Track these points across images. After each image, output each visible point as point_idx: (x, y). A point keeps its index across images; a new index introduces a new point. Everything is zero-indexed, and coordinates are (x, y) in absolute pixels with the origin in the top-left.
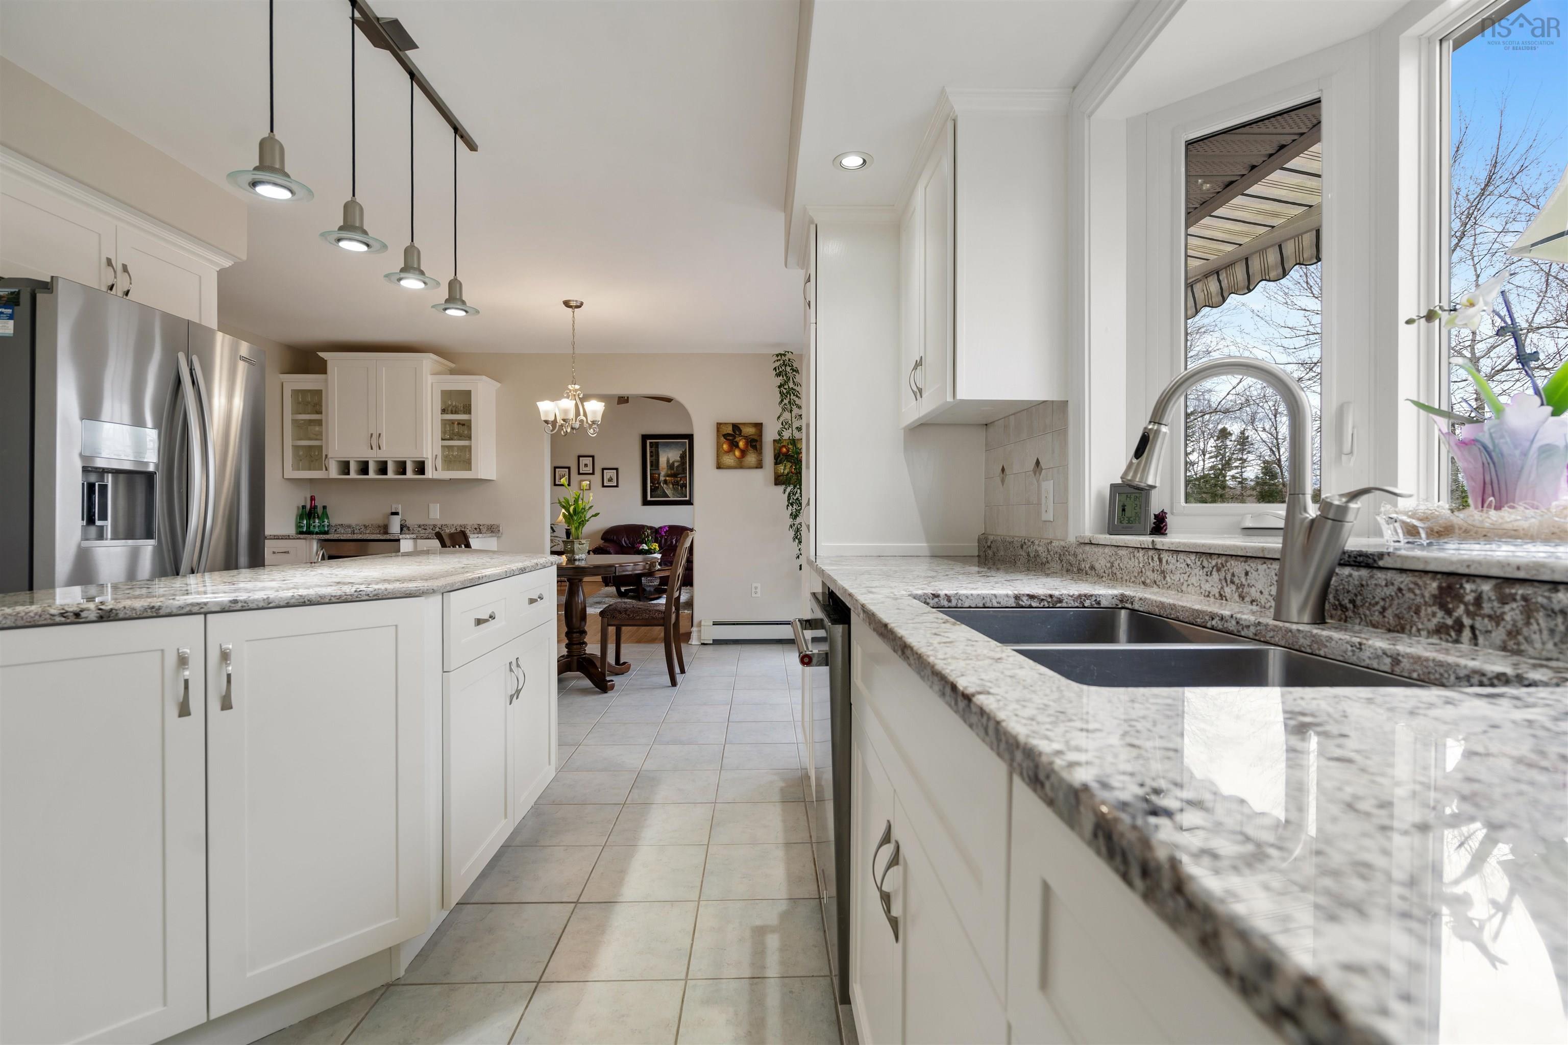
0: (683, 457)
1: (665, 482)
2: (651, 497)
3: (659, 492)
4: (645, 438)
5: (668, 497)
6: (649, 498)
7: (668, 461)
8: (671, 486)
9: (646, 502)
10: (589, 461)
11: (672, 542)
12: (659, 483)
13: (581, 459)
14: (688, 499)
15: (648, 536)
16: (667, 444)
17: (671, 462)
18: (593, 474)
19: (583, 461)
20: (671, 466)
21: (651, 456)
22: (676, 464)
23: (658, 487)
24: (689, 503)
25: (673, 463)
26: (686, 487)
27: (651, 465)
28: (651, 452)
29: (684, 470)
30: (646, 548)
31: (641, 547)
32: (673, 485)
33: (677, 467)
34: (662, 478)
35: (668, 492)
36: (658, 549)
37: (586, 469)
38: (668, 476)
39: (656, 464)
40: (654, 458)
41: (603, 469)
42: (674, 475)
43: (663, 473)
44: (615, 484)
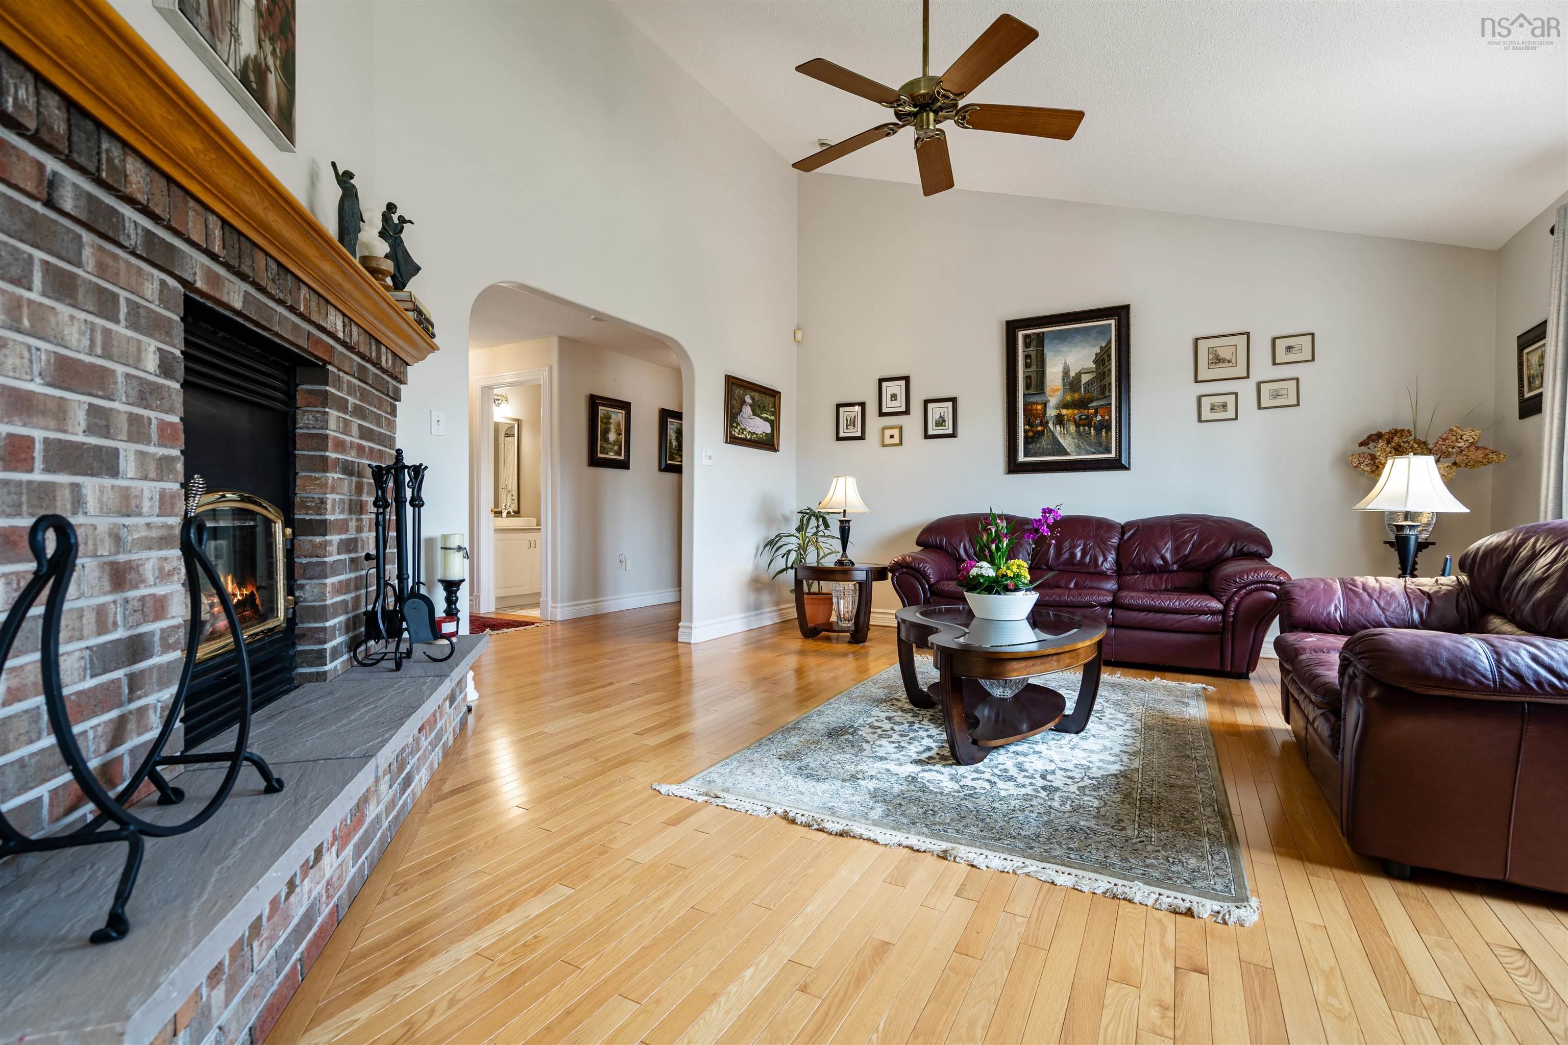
0: (1101, 360)
1: (1060, 420)
2: (1026, 455)
3: (1044, 443)
4: (1012, 327)
5: (1067, 454)
6: (1021, 458)
7: (1066, 373)
8: (1072, 428)
9: (1014, 467)
10: (898, 388)
11: (1073, 555)
12: (1044, 424)
13: (884, 384)
14: (1113, 455)
15: (998, 538)
16: (1063, 337)
17: (1072, 374)
18: (907, 412)
19: (890, 388)
20: (1072, 384)
21: (1027, 365)
22: (1085, 379)
23: (1042, 432)
24: (1116, 465)
25: (1079, 375)
26: (1109, 429)
27: (1028, 386)
28: (1027, 357)
29: (1104, 390)
30: (991, 573)
31: (974, 572)
32: (1077, 425)
33: (1088, 384)
34: (1051, 413)
35: (1066, 442)
36: (1026, 576)
37: (894, 404)
38: (1066, 406)
39: (1037, 383)
40: (1033, 368)
41: (926, 402)
42: (1082, 404)
43: (1053, 401)
44: (950, 431)
